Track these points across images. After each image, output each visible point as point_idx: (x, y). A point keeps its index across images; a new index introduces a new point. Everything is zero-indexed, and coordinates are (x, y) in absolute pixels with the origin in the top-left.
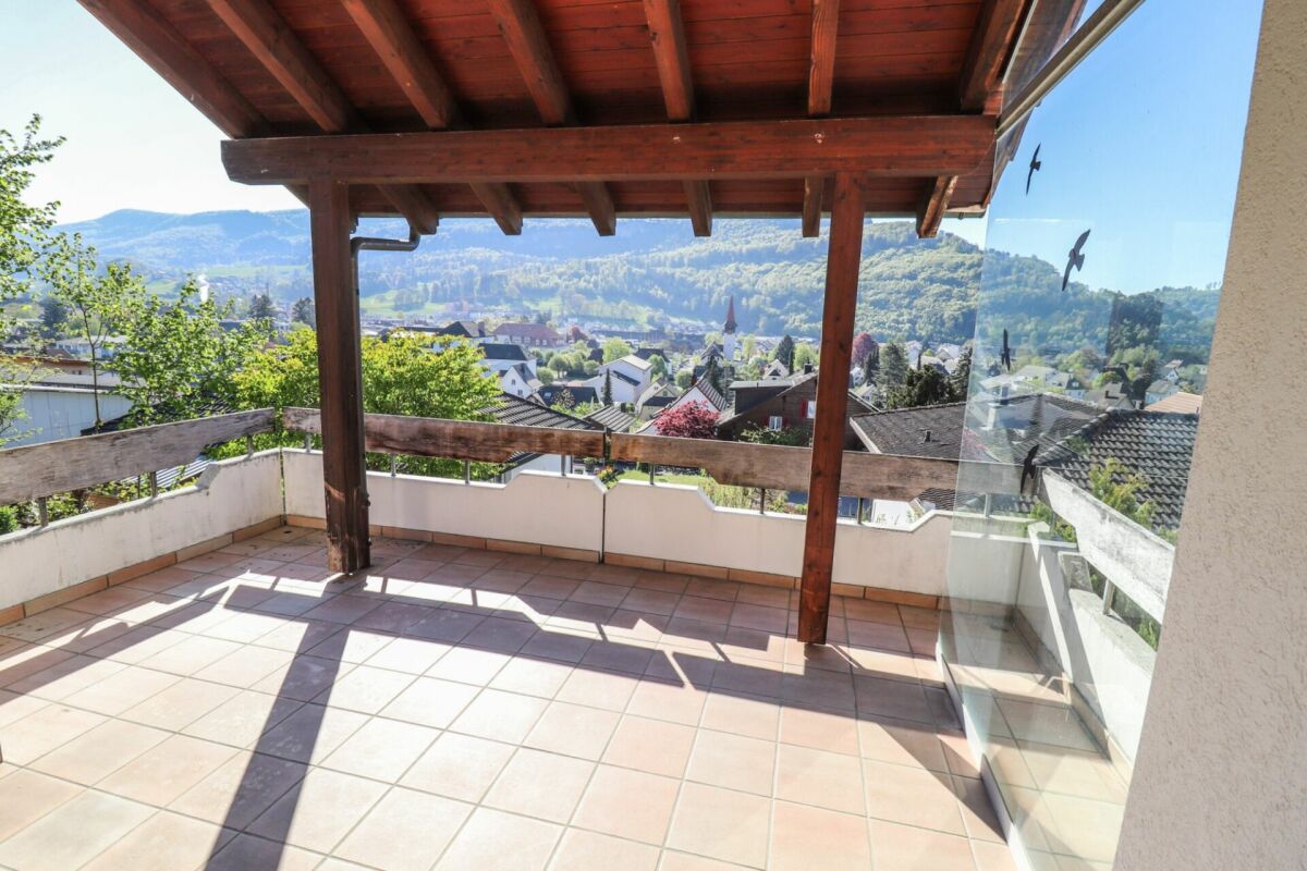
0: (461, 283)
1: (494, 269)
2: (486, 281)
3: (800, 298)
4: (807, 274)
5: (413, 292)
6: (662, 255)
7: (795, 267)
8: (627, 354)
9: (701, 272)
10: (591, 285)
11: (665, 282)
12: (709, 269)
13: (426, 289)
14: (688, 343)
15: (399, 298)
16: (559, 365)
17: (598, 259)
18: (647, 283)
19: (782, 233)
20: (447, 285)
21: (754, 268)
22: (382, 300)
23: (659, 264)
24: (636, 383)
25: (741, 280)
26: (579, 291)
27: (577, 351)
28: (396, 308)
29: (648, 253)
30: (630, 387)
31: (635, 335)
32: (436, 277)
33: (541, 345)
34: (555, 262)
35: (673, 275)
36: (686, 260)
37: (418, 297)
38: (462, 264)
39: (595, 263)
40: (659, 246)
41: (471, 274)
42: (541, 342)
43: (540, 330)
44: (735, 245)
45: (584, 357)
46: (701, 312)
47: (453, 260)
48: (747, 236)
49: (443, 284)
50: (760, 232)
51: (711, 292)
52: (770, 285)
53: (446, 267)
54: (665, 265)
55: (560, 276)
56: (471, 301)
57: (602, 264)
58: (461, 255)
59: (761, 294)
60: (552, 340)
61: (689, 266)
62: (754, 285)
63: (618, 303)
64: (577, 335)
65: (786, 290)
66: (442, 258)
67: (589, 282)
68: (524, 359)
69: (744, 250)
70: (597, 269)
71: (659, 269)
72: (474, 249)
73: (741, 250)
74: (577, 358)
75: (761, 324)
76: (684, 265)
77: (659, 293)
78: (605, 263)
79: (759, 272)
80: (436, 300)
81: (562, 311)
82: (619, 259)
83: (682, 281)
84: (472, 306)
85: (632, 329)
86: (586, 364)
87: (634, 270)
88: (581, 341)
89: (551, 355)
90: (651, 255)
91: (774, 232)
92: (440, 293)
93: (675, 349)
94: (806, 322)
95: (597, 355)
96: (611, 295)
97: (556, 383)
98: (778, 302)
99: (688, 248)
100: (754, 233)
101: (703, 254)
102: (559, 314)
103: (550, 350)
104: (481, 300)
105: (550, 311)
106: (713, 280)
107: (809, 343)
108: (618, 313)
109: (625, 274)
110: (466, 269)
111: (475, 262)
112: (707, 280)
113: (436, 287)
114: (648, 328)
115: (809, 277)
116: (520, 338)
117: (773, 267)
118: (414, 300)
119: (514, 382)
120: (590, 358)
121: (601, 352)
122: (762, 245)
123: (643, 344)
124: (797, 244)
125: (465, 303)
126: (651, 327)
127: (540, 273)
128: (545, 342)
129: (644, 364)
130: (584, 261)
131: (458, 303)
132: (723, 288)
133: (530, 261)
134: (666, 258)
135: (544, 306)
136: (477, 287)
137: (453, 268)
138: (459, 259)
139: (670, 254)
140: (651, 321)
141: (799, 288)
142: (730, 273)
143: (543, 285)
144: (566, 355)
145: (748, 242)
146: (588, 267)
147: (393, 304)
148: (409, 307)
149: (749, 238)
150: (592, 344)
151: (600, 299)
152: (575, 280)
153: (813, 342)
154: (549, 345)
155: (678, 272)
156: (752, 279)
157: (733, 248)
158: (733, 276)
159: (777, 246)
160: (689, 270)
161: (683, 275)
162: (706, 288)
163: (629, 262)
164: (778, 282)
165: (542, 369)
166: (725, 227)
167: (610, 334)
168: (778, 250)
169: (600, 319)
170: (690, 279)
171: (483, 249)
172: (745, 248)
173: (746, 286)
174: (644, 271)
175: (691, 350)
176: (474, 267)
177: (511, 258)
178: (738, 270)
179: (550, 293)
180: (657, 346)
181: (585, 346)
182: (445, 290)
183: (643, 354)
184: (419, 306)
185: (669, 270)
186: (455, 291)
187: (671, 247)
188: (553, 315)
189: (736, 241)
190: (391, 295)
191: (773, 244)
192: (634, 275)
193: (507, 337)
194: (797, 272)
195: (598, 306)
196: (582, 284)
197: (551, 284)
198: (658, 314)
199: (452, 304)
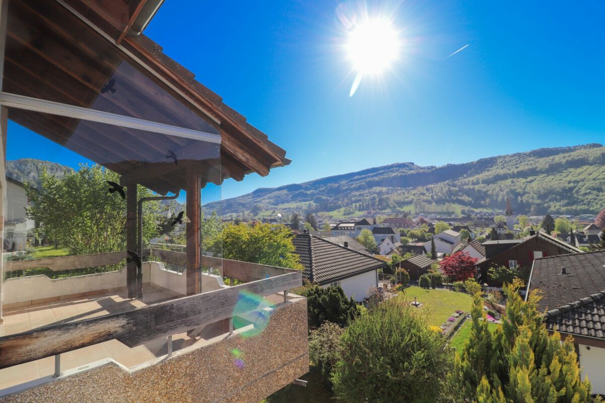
0: (370, 202)
1: (384, 195)
2: (381, 200)
3: (558, 193)
4: (560, 180)
5: (351, 208)
6: (466, 180)
7: (551, 177)
8: (448, 229)
9: (490, 186)
10: (430, 198)
11: (469, 193)
12: (494, 184)
13: (356, 206)
14: (486, 221)
15: (345, 211)
16: (413, 236)
17: (433, 186)
18: (460, 194)
19: (539, 160)
20: (364, 204)
21: (522, 180)
22: (339, 212)
23: (465, 184)
24: (452, 243)
25: (516, 187)
26: (424, 201)
27: (422, 229)
28: (344, 215)
29: (459, 180)
30: (448, 246)
31: (454, 220)
32: (360, 201)
33: (404, 227)
34: (412, 189)
35: (473, 189)
36: (480, 181)
37: (353, 209)
38: (371, 195)
39: (431, 187)
40: (465, 176)
41: (374, 198)
42: (404, 225)
43: (403, 221)
44: (510, 170)
45: (425, 231)
46: (494, 204)
47: (367, 193)
48: (517, 164)
49: (363, 203)
50: (525, 161)
51: (497, 195)
52: (535, 189)
53: (364, 196)
54: (468, 184)
55: (414, 195)
56: (374, 210)
57: (434, 188)
58: (370, 191)
59: (529, 193)
60: (409, 225)
61: (482, 183)
62: (524, 189)
63: (444, 205)
64: (422, 221)
65: (547, 190)
66: (362, 193)
67: (429, 196)
68: (394, 233)
69: (515, 172)
70: (432, 190)
71: (465, 187)
72: (376, 188)
73: (513, 172)
74: (421, 231)
75: (532, 209)
76: (480, 183)
77: (466, 198)
78: (436, 187)
79: (527, 182)
80: (359, 210)
81: (416, 210)
82: (444, 184)
83: (479, 191)
84: (375, 211)
85: (453, 216)
86: (426, 235)
87: (452, 188)
88: (424, 224)
89: (409, 231)
90: (460, 181)
91: (534, 160)
92: (362, 207)
93: (476, 225)
94: (564, 206)
95: (432, 230)
96: (440, 201)
97: (411, 244)
98: (543, 196)
99: (481, 175)
100: (521, 162)
101: (490, 177)
102: (414, 212)
103: (408, 229)
104: (379, 209)
105: (410, 212)
106: (498, 189)
107: (568, 218)
108: (445, 210)
109: (447, 191)
110: (372, 196)
111: (376, 193)
112: (495, 189)
113: (360, 205)
114: (461, 216)
115: (561, 181)
116: (394, 224)
117: (536, 179)
118: (351, 211)
119: (388, 244)
120: (428, 232)
121: (434, 229)
122: (527, 168)
123: (457, 224)
124: (550, 165)
125: (372, 211)
126: (464, 215)
127: (404, 194)
128: (406, 225)
129: (456, 234)
130: (425, 187)
131: (369, 211)
132: (505, 192)
133: (400, 190)
134: (469, 181)
135: (406, 209)
136: (377, 203)
137: (367, 196)
138: (369, 192)
139: (471, 179)
140: (463, 212)
141: (556, 188)
142: (508, 184)
143: (406, 200)
144: (417, 231)
145: (517, 168)
146: (427, 190)
147: (343, 213)
148: (349, 214)
149: (518, 165)
150: (430, 225)
151: (434, 203)
152: (422, 196)
153: (571, 218)
154: (408, 227)
155: (477, 187)
156: (523, 186)
157: (508, 172)
158: (510, 185)
159: (537, 167)
160: (482, 185)
161: (480, 188)
162: (494, 193)
163: (449, 185)
164: (540, 186)
165: (404, 238)
166: (502, 162)
167: (439, 220)
168: (538, 169)
169: (435, 213)
170: (484, 190)
171: (379, 187)
172: (516, 171)
173: (519, 190)
174: (457, 189)
175: (487, 226)
176: (376, 195)
177: (391, 190)
178: (513, 182)
179: (410, 203)
180: (466, 224)
181: (427, 226)
182: (363, 206)
183: (456, 229)
184: (353, 213)
185: (471, 187)
186: (368, 206)
187: (471, 175)
188: (412, 213)
189: (509, 167)
190: (342, 210)
191: (534, 166)
192: (452, 191)
193: (388, 224)
194: (553, 179)
195: (433, 207)
196: (425, 198)
197: (410, 199)
198: (466, 208)
199: (366, 211)
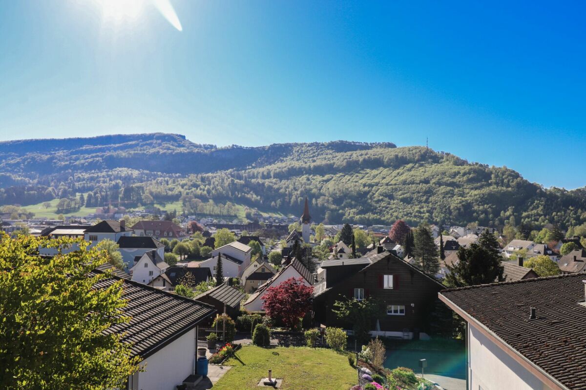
0: (109, 193)
1: (134, 182)
2: (128, 191)
3: (352, 198)
4: (356, 182)
5: (72, 200)
6: (255, 171)
7: (347, 177)
8: (233, 241)
9: (283, 182)
10: (205, 192)
11: (258, 189)
12: (288, 179)
13: (82, 198)
14: (279, 231)
15: (60, 205)
16: (182, 251)
17: (210, 174)
18: (246, 190)
19: (337, 154)
20: (98, 195)
21: (319, 178)
22: (48, 206)
23: (253, 177)
24: (240, 262)
25: (311, 187)
26: (196, 196)
27: (195, 240)
28: (58, 212)
29: (246, 170)
30: (235, 266)
31: (237, 227)
32: (91, 189)
33: (168, 236)
34: (179, 177)
35: (263, 184)
36: (272, 174)
37: (76, 204)
38: (110, 180)
39: (208, 177)
40: (253, 165)
41: (116, 187)
42: (168, 234)
43: (168, 226)
44: (306, 163)
45: (200, 244)
46: (285, 208)
47: (103, 177)
48: (313, 157)
49: (95, 193)
50: (322, 154)
51: (290, 195)
52: (331, 190)
53: (99, 182)
54: (257, 177)
55: (183, 186)
56: (116, 206)
57: (213, 178)
58: (110, 173)
59: (325, 196)
60: (176, 232)
61: (274, 178)
62: (320, 190)
63: (225, 204)
64: (195, 228)
65: (343, 193)
66: (96, 175)
67: (204, 190)
68: (155, 247)
69: (312, 167)
70: (210, 181)
71: (253, 180)
72: (120, 169)
73: (310, 166)
74: (195, 244)
75: (327, 216)
76: (271, 177)
77: (254, 197)
78: (216, 177)
79: (323, 181)
80: (89, 205)
81: (184, 211)
82: (226, 174)
83: (270, 188)
84: (117, 209)
85: (235, 222)
86: (202, 249)
87: (236, 181)
88: (198, 232)
89: (176, 243)
90: (247, 171)
91: (332, 154)
92: (93, 201)
93: (267, 236)
94: (358, 214)
95: (210, 242)
96: (220, 199)
97: (179, 264)
98: (338, 200)
99: (273, 165)
100: (318, 155)
101: (283, 170)
102: (181, 213)
103: (175, 240)
104: (123, 205)
105: (175, 212)
106: (291, 187)
107: (361, 228)
108: (225, 212)
109: (229, 185)
110: (113, 183)
111: (120, 178)
112: (287, 187)
113: (90, 197)
114: (246, 221)
115: (357, 184)
116: (152, 232)
117: (333, 178)
118: (73, 206)
119: (146, 265)
120: (205, 245)
121: (213, 240)
122: (324, 162)
123: (243, 233)
124: (347, 162)
125: (112, 207)
126: (249, 221)
127: (168, 185)
128: (171, 234)
129: (245, 248)
130: (200, 176)
131: (106, 207)
132: (299, 192)
133: (161, 176)
134: (258, 173)
135: (170, 207)
136: (121, 196)
137: (104, 182)
138: (109, 176)
139: (261, 170)
140: (248, 216)
141: (352, 191)
142: (303, 182)
143: (170, 193)
144: (187, 243)
145: (314, 161)
146: (203, 180)
147: (56, 209)
148: (67, 211)
149: (315, 158)
150: (207, 234)
151: (211, 201)
152: (194, 189)
153: (363, 228)
154: (174, 236)
155: (267, 182)
156: (319, 186)
157: (304, 165)
158: (305, 184)
159: (334, 163)
160: (274, 180)
161: (271, 184)
162: (287, 192)
163: (233, 176)
164: (336, 187)
165: (169, 254)
166: (298, 151)
167: (219, 226)
168: (335, 166)
169: (211, 216)
170: (276, 187)
171: (126, 169)
172: (312, 165)
173: (314, 191)
174: (242, 182)
175: (279, 237)
176: (120, 182)
177: (146, 174)
178: (308, 179)
179: (175, 198)
180: (253, 234)
181: (201, 235)
182: (96, 198)
183: (244, 240)
184: (75, 210)
185: (260, 181)
186: (104, 199)
187: (261, 165)
188: (177, 214)
189: (306, 160)
190: (55, 203)
191: (332, 162)
192: (236, 184)
193: (143, 231)
194: (349, 180)
195: (210, 207)
196: (199, 192)
197: (176, 192)
198: (253, 211)
199: (101, 208)
